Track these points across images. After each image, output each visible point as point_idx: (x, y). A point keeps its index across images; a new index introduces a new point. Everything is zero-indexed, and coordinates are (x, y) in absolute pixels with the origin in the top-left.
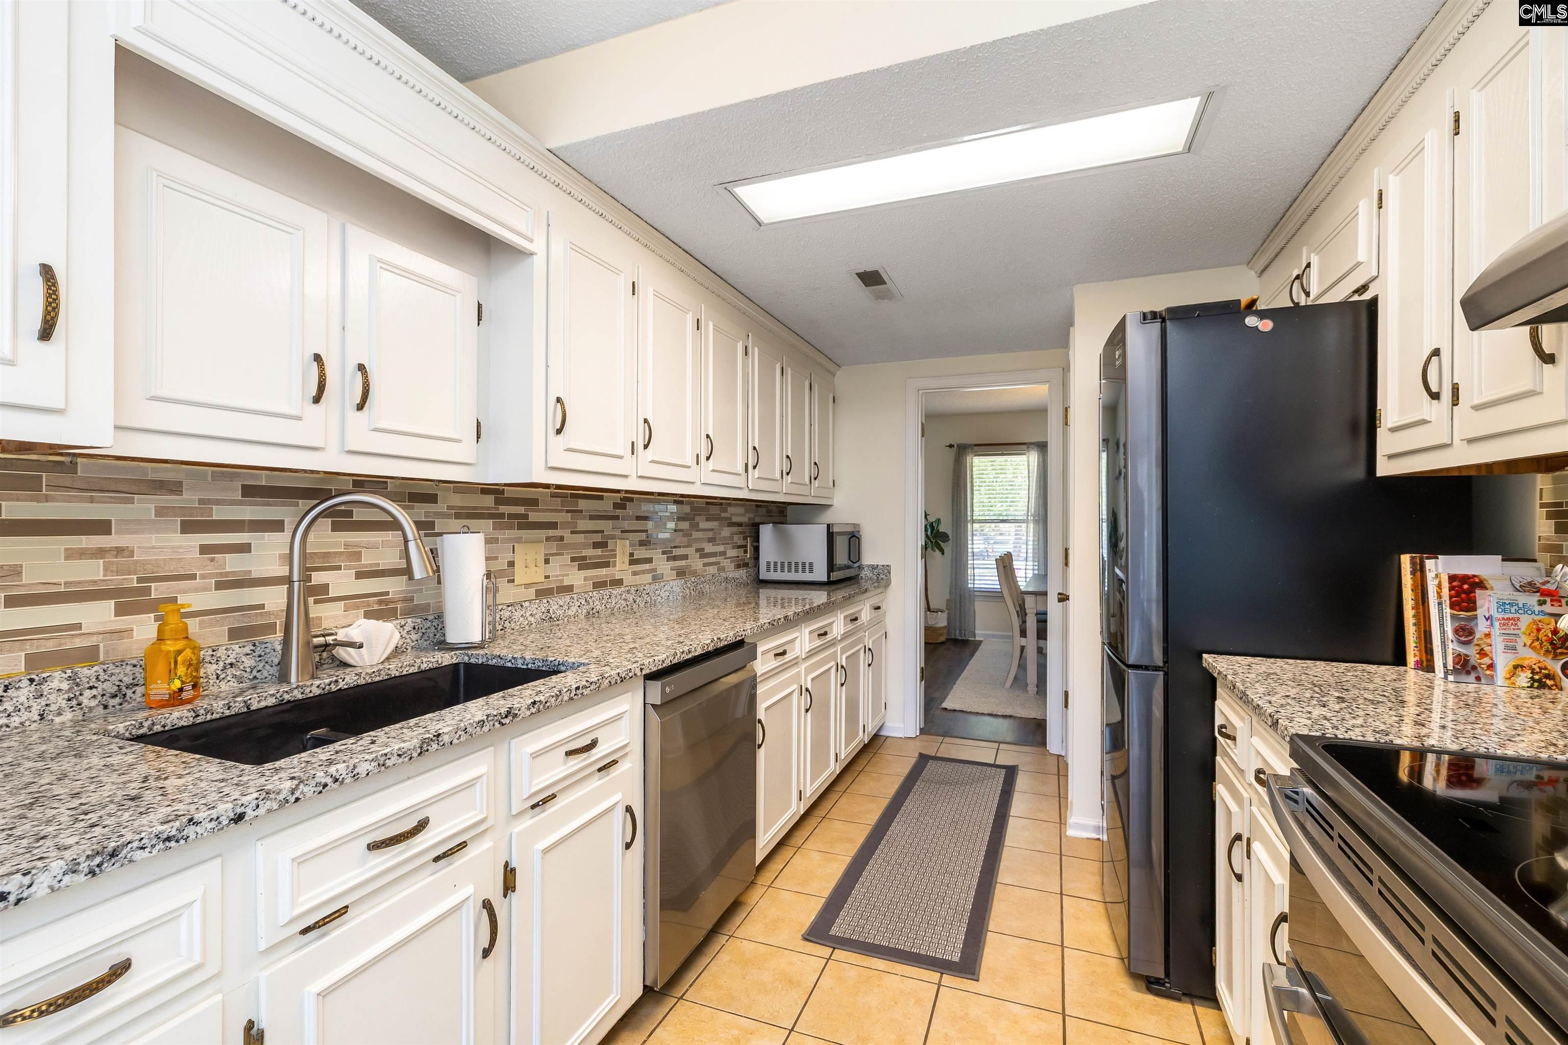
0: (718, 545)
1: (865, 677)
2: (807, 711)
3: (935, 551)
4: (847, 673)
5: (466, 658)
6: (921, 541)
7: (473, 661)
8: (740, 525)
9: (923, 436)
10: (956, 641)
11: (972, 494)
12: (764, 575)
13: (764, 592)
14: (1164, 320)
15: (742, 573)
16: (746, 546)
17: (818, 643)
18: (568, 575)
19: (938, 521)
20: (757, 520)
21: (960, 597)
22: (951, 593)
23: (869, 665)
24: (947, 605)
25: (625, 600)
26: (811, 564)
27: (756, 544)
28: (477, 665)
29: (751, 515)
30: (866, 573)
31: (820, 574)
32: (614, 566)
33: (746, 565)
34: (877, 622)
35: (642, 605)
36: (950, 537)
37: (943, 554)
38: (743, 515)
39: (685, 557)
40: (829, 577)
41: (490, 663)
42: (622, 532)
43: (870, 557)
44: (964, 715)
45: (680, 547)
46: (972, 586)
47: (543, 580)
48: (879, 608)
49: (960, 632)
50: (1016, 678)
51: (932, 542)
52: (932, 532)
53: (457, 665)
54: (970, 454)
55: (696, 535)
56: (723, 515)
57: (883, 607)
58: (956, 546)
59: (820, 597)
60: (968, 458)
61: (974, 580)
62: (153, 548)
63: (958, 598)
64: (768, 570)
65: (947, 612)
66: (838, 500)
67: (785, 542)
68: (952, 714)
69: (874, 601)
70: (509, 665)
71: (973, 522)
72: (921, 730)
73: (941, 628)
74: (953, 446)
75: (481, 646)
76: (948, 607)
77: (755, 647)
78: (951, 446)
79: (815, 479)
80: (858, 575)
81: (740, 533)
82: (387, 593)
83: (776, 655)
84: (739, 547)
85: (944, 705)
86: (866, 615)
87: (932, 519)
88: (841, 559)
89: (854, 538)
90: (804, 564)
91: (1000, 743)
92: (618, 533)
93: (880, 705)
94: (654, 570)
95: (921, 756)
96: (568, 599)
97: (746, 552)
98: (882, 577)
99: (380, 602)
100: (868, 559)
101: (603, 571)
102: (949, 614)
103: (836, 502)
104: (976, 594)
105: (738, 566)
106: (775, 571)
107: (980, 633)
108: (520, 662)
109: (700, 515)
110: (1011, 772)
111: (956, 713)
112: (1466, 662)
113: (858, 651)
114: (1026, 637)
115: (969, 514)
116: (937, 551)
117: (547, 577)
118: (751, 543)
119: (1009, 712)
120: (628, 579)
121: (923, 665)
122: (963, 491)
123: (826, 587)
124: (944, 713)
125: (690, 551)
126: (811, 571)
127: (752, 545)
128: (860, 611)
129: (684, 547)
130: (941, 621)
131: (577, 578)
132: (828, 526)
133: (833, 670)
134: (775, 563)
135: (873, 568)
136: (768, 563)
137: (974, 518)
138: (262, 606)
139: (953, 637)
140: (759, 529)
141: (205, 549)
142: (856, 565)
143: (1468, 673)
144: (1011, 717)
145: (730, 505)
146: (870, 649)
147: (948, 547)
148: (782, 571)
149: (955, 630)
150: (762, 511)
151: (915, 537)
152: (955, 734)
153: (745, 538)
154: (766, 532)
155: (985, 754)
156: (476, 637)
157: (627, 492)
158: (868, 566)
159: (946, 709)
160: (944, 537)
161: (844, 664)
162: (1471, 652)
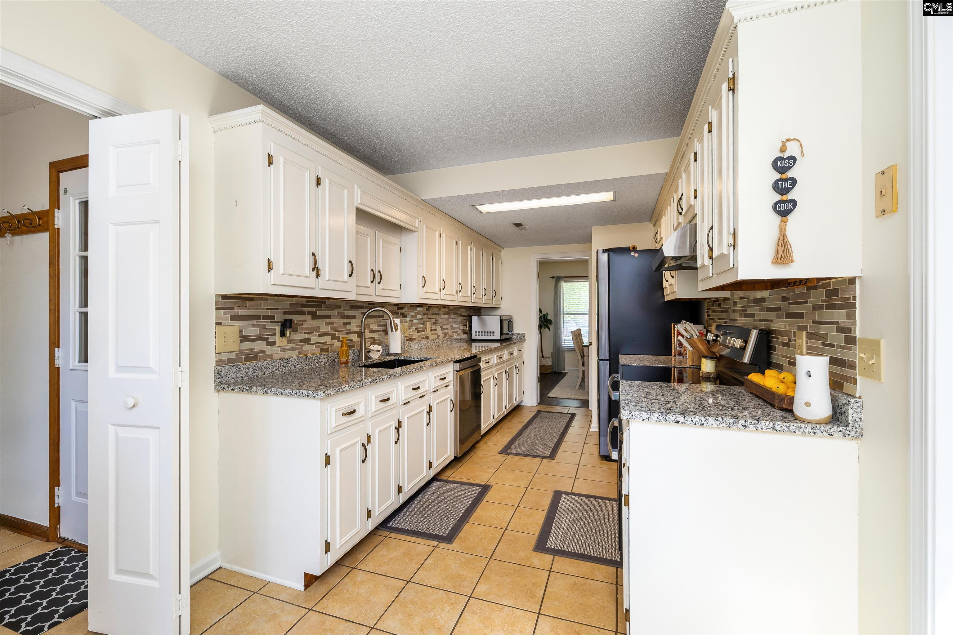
0: (457, 324)
1: (515, 377)
2: (495, 386)
3: (545, 329)
4: (509, 374)
5: (398, 358)
6: (538, 323)
7: (400, 359)
8: (464, 316)
9: (538, 278)
10: (556, 373)
11: (563, 301)
12: (474, 337)
13: (474, 344)
14: (608, 251)
15: (465, 337)
16: (466, 325)
17: (499, 361)
18: (414, 334)
19: (547, 314)
20: (471, 314)
21: (558, 351)
22: (553, 349)
23: (517, 374)
24: (552, 355)
25: (430, 344)
26: (493, 332)
27: (471, 324)
28: (401, 360)
29: (469, 312)
30: (515, 336)
31: (497, 336)
32: (426, 331)
33: (467, 333)
34: (520, 357)
35: (435, 346)
36: (553, 322)
37: (549, 330)
38: (465, 312)
39: (447, 329)
40: (501, 337)
41: (406, 359)
42: (429, 319)
43: (517, 330)
44: (557, 399)
45: (445, 325)
46: (563, 346)
47: (408, 335)
48: (521, 351)
49: (558, 368)
50: (580, 385)
51: (544, 324)
52: (544, 319)
53: (394, 360)
54: (562, 282)
55: (450, 320)
56: (459, 312)
57: (522, 350)
58: (556, 327)
59: (498, 345)
60: (561, 283)
61: (564, 343)
62: (337, 323)
63: (557, 351)
64: (476, 335)
65: (552, 358)
66: (503, 306)
67: (483, 323)
68: (552, 399)
69: (519, 348)
70: (413, 359)
71: (564, 314)
72: (538, 403)
73: (548, 366)
74: (554, 277)
75: (401, 354)
76: (552, 356)
77: (480, 358)
78: (553, 277)
79: (494, 297)
80: (512, 337)
81: (465, 320)
82: (374, 338)
83: (486, 363)
84: (464, 325)
85: (549, 395)
86: (515, 353)
87: (544, 313)
88: (505, 331)
89: (510, 322)
90: (490, 332)
91: (570, 407)
92: (427, 319)
93: (521, 392)
94: (437, 334)
95: (538, 411)
96: (415, 342)
97: (467, 327)
98: (522, 338)
99: (373, 340)
100: (516, 330)
101: (423, 333)
102: (553, 359)
103: (502, 306)
104: (565, 349)
105: (464, 333)
106: (479, 335)
107: (567, 368)
108: (416, 358)
109: (451, 312)
110: (573, 415)
111: (553, 398)
112: (681, 352)
113: (513, 366)
114: (584, 366)
115: (562, 310)
116: (547, 328)
117: (409, 335)
118: (469, 323)
119: (576, 397)
120: (431, 337)
121: (539, 376)
122: (559, 299)
123: (500, 342)
124: (549, 398)
125: (448, 327)
126: (493, 335)
127: (468, 325)
128: (514, 351)
129: (446, 325)
130: (549, 362)
131: (416, 335)
132: (500, 316)
133: (504, 372)
134: (479, 332)
135: (518, 334)
136: (476, 332)
137: (564, 313)
138: (353, 340)
139: (554, 370)
140: (472, 318)
141: (344, 323)
142: (511, 333)
143: (681, 355)
144: (576, 399)
145: (461, 308)
146: (517, 367)
147: (551, 327)
148: (482, 335)
149: (555, 368)
150: (472, 310)
151: (535, 321)
152: (553, 405)
153: (466, 322)
154: (475, 319)
155: (565, 410)
156: (399, 351)
157: (430, 304)
158: (516, 334)
159: (549, 397)
160: (550, 322)
161: (508, 371)
162: (682, 350)
